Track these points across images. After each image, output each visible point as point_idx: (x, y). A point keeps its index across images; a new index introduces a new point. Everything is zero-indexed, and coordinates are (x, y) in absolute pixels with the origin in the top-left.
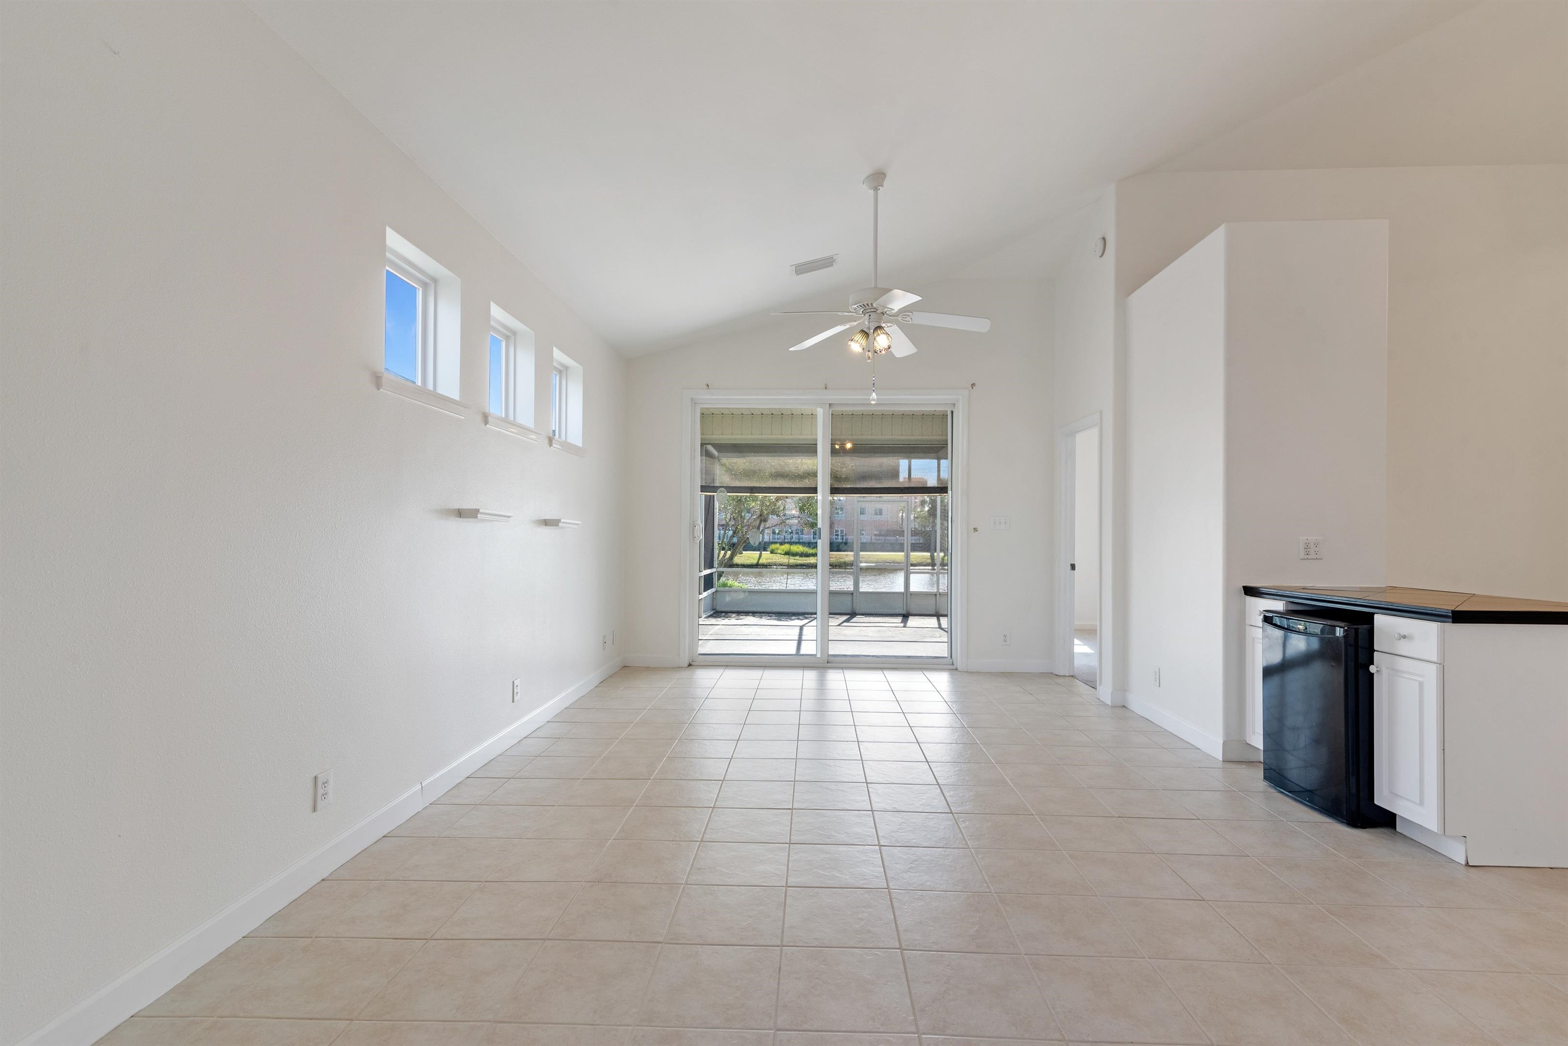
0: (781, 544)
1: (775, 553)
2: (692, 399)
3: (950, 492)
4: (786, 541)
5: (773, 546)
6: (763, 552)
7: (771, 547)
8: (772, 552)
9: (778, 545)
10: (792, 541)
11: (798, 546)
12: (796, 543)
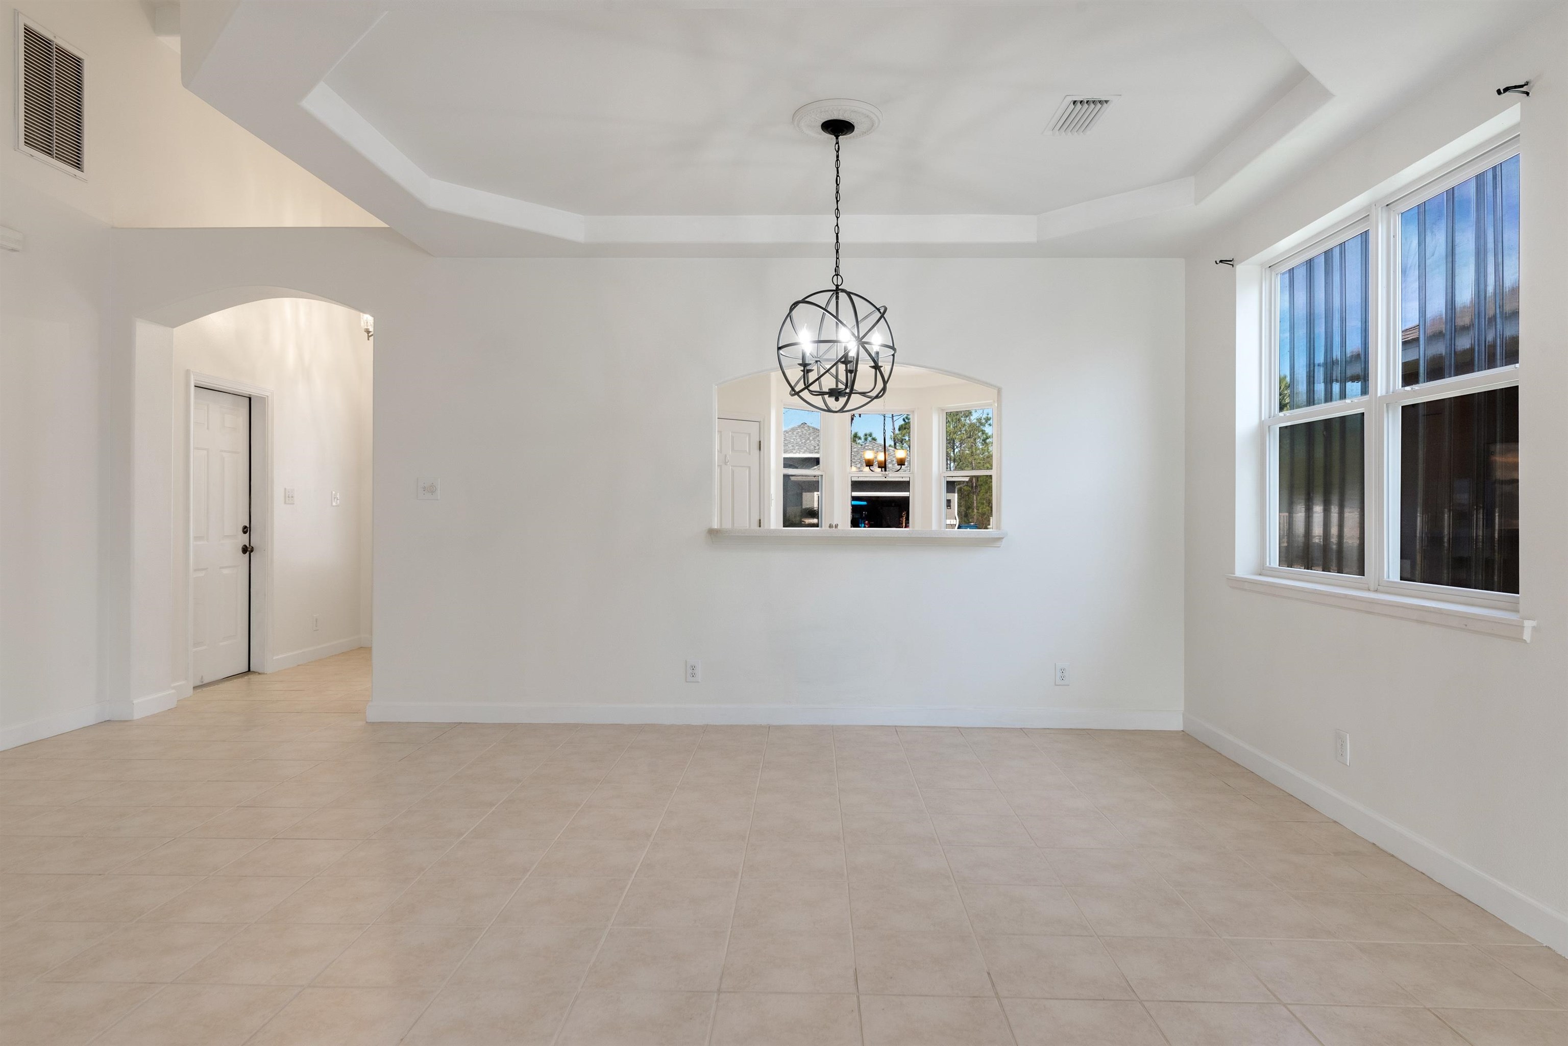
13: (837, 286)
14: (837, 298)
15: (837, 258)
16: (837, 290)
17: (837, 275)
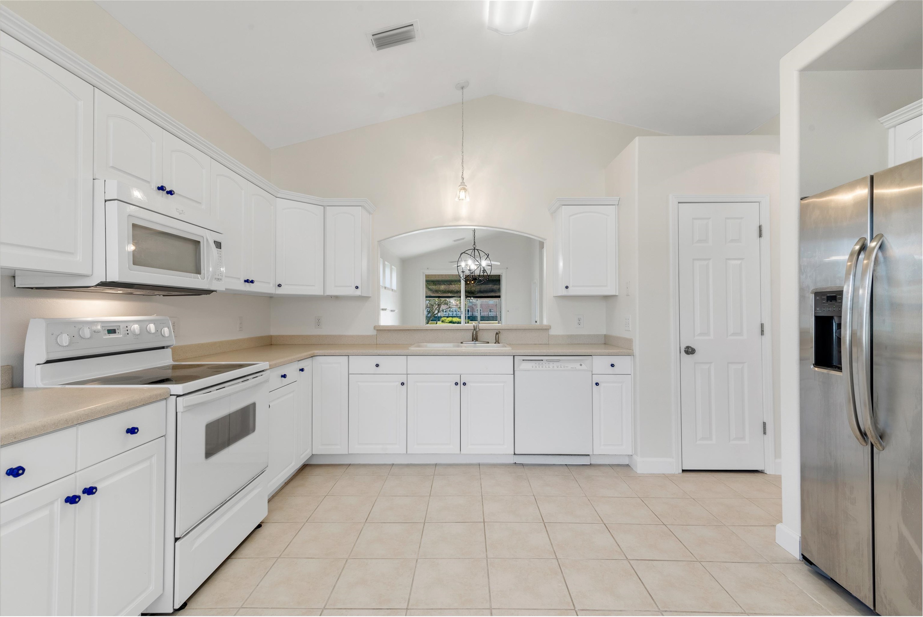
0: (447, 317)
1: (444, 322)
2: (423, 272)
3: (501, 297)
4: (450, 315)
5: (443, 319)
6: (438, 322)
7: (442, 319)
8: (442, 322)
9: (445, 318)
10: (453, 315)
11: (456, 318)
12: (455, 317)
13: (474, 248)
14: (475, 251)
15: (474, 240)
16: (474, 249)
17: (474, 244)
